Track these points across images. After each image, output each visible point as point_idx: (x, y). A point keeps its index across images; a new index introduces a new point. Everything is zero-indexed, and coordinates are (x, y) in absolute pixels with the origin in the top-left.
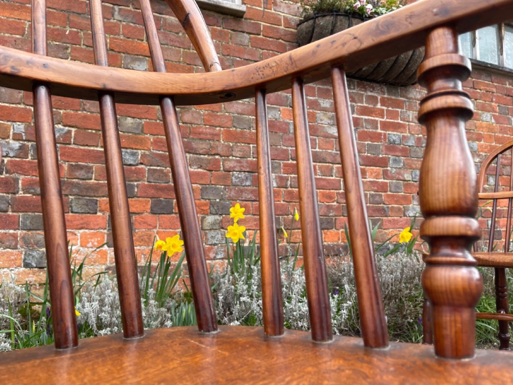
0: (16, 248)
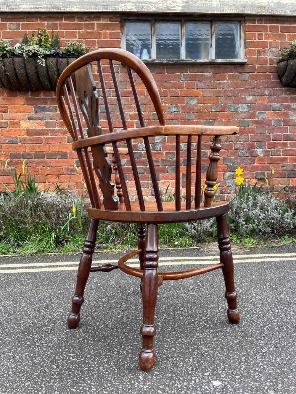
0: (148, 188)
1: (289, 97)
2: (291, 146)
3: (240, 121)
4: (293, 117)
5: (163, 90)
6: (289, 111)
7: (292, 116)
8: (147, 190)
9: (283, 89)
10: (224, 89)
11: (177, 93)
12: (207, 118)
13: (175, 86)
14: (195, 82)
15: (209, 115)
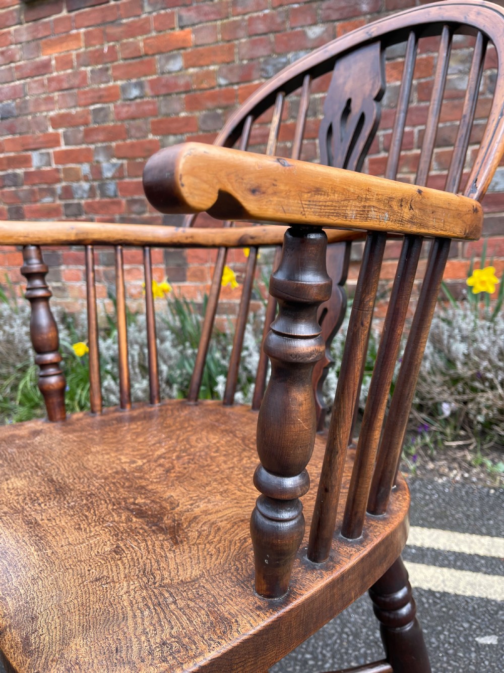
2: (440, 163)
10: (246, 17)
11: (137, 49)
12: (209, 104)
13: (132, 31)
14: (176, 10)
15: (213, 97)
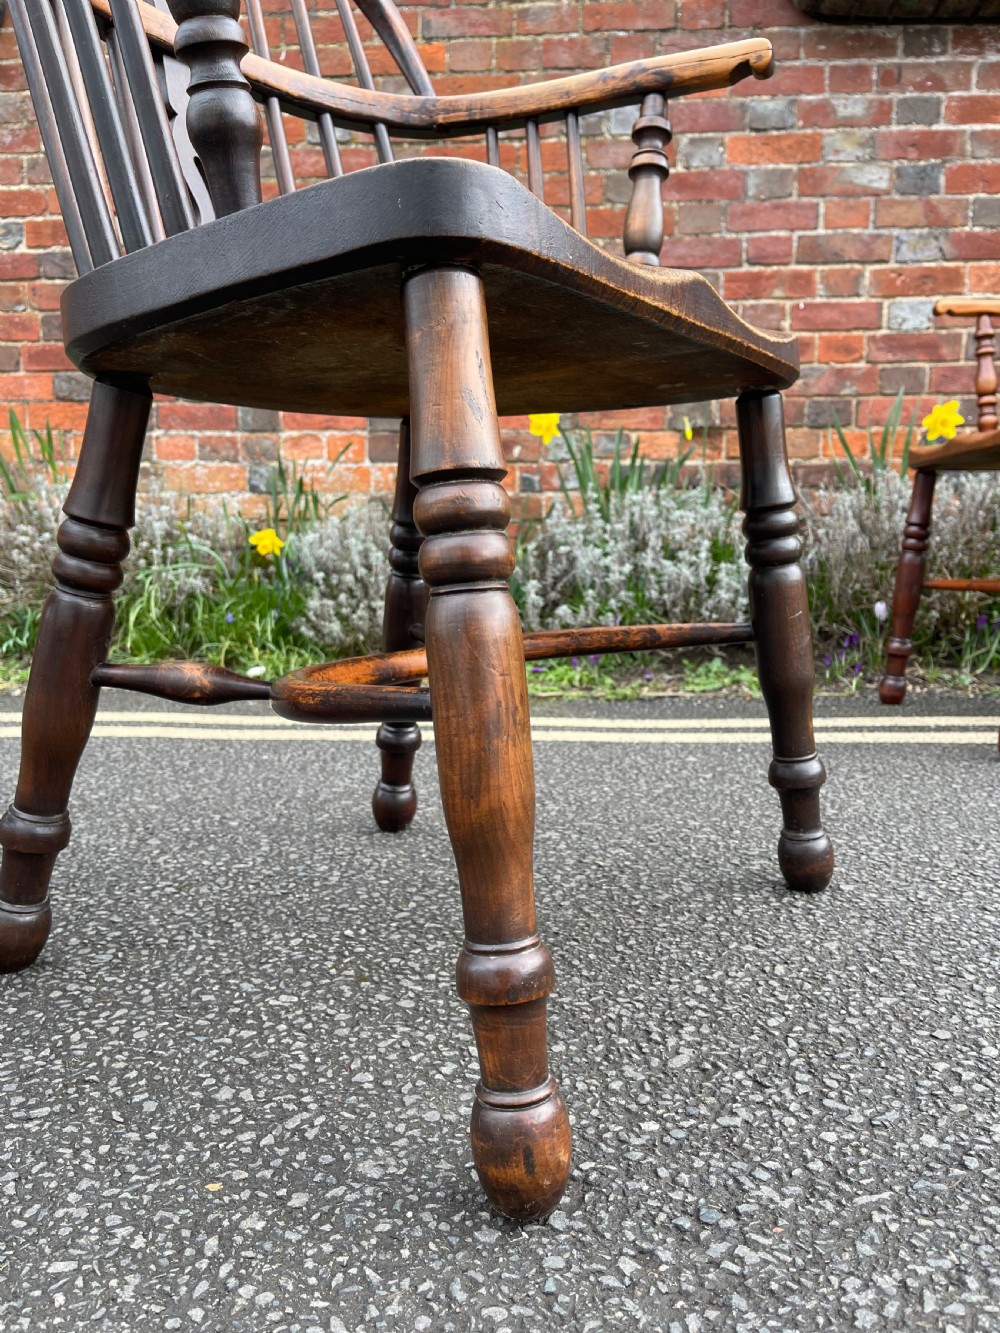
0: (235, 460)
1: (827, 70)
2: (828, 287)
3: (608, 177)
4: (842, 157)
5: (288, 53)
6: (825, 131)
7: (837, 152)
8: (231, 470)
9: (802, 31)
10: (541, 39)
14: (420, 9)
